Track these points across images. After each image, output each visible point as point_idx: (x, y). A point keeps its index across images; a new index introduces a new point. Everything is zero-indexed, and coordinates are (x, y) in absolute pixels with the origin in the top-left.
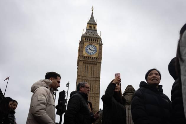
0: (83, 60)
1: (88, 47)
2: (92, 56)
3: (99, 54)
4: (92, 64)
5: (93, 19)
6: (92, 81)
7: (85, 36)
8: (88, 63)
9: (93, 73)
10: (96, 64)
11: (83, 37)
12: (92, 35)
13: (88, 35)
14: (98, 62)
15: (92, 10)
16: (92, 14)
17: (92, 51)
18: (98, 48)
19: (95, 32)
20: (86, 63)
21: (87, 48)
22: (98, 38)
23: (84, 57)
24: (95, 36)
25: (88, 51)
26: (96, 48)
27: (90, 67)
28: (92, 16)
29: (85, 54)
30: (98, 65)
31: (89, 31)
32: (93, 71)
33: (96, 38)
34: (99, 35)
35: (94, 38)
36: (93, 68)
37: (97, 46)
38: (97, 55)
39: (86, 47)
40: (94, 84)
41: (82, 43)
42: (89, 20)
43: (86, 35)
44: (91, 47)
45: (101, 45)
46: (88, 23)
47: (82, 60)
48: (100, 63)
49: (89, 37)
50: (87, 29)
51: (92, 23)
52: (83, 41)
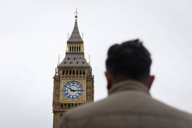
0: (60, 111)
1: (68, 86)
2: (75, 101)
3: (87, 96)
5: (78, 32)
7: (62, 67)
11: (59, 68)
12: (74, 64)
13: (67, 65)
15: (76, 17)
16: (76, 23)
17: (76, 93)
18: (85, 87)
19: (80, 56)
21: (67, 89)
22: (86, 67)
23: (62, 105)
24: (80, 65)
25: (67, 93)
26: (81, 86)
28: (76, 28)
29: (62, 99)
31: (69, 56)
33: (82, 67)
34: (88, 61)
35: (79, 68)
37: (84, 83)
38: (83, 99)
39: (65, 86)
41: (57, 80)
42: (69, 37)
43: (64, 65)
44: (73, 85)
45: (90, 80)
46: (68, 43)
47: (58, 112)
49: (69, 67)
50: (67, 53)
51: (75, 40)
52: (59, 76)
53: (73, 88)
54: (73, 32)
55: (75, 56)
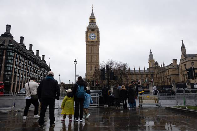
2: (93, 40)
4: (94, 45)
5: (93, 14)
6: (94, 56)
8: (91, 45)
10: (96, 45)
11: (87, 28)
12: (93, 27)
13: (90, 27)
15: (92, 8)
16: (92, 10)
17: (94, 37)
18: (96, 35)
19: (95, 24)
22: (97, 28)
23: (89, 42)
24: (95, 27)
27: (92, 47)
28: (92, 12)
29: (89, 40)
31: (90, 24)
32: (94, 50)
34: (97, 26)
36: (94, 48)
37: (96, 34)
38: (96, 40)
39: (90, 35)
40: (96, 57)
41: (87, 33)
42: (90, 16)
45: (98, 33)
46: (90, 18)
47: (88, 44)
50: (90, 23)
51: (93, 17)
52: (87, 31)
53: (93, 36)
54: (92, 14)
55: (92, 24)
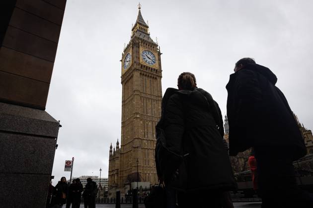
0: (140, 70)
1: (145, 54)
2: (151, 66)
3: (159, 65)
4: (151, 77)
6: (153, 101)
8: (146, 75)
9: (152, 89)
10: (156, 78)
12: (146, 39)
13: (142, 38)
14: (158, 76)
17: (151, 60)
18: (157, 58)
19: (148, 36)
20: (143, 74)
25: (145, 58)
26: (154, 57)
27: (148, 80)
29: (142, 61)
30: (158, 80)
31: (140, 33)
32: (152, 87)
33: (151, 43)
35: (149, 42)
36: (152, 82)
37: (156, 55)
38: (156, 66)
39: (143, 53)
40: (156, 105)
44: (149, 54)
48: (161, 77)
50: (138, 30)
51: (144, 24)
54: (139, 18)
55: (143, 34)
